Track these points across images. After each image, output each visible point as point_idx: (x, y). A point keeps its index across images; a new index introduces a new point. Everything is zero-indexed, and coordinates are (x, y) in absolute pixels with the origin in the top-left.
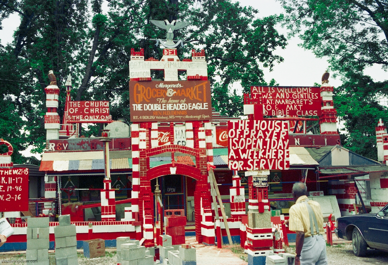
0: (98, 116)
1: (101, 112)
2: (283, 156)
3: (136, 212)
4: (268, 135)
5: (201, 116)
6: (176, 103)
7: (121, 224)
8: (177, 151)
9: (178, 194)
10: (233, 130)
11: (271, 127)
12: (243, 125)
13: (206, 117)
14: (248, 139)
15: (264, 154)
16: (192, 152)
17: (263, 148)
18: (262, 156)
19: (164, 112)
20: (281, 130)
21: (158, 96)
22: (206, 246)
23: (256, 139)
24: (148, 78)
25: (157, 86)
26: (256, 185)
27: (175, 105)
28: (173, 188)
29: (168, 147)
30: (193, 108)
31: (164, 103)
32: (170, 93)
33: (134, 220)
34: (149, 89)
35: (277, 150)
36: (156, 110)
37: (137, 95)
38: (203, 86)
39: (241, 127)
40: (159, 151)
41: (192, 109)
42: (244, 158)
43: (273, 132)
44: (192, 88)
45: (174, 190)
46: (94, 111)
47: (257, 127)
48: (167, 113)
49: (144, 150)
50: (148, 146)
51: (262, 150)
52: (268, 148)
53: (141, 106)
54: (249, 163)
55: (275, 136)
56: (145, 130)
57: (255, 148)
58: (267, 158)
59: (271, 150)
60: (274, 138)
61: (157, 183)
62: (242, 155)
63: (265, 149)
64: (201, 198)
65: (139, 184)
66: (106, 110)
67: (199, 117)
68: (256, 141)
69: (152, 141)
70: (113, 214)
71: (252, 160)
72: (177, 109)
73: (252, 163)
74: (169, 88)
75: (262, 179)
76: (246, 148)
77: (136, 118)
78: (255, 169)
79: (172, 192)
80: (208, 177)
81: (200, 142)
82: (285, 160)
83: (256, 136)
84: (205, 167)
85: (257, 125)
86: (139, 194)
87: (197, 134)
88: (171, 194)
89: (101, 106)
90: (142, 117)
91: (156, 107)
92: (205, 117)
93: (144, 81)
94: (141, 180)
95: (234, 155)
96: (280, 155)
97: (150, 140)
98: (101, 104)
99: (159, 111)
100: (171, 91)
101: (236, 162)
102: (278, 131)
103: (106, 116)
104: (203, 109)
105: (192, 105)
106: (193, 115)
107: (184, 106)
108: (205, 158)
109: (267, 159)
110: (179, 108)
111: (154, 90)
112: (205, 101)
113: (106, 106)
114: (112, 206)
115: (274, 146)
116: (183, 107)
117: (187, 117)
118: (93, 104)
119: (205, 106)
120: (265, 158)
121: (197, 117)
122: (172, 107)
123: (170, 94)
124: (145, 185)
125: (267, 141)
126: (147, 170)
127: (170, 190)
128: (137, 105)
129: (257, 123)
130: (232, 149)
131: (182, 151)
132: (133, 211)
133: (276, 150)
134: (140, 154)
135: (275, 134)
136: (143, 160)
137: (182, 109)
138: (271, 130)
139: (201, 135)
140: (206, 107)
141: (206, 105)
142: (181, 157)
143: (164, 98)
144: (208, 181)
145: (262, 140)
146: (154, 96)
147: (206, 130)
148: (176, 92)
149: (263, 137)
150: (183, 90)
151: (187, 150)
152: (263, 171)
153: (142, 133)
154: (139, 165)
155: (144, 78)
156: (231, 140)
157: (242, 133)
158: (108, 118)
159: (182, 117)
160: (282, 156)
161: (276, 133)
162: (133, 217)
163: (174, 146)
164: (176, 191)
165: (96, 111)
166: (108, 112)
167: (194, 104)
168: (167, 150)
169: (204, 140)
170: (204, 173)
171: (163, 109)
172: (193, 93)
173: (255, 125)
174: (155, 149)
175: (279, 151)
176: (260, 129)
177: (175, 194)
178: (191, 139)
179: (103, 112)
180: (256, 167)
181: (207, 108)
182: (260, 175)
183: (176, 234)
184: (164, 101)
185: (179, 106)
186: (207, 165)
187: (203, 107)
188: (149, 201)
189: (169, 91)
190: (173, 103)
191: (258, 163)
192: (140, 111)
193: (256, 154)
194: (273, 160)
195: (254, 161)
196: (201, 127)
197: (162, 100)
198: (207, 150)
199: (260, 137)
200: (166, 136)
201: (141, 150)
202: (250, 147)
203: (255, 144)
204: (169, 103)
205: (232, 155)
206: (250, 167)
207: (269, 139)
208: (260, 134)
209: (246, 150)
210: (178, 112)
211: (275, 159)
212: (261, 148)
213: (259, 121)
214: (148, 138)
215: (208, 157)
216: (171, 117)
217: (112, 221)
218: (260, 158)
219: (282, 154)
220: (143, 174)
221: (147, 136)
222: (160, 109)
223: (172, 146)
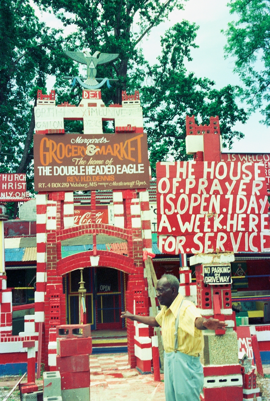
0: (12, 193)
1: (16, 188)
2: (258, 226)
3: (41, 323)
4: (230, 188)
5: (134, 182)
6: (100, 165)
7: (19, 340)
8: (100, 233)
9: (114, 293)
10: (166, 179)
11: (235, 174)
12: (184, 170)
13: (142, 183)
14: (193, 196)
15: (224, 222)
16: (122, 233)
17: (221, 212)
18: (220, 227)
19: (82, 177)
20: (253, 179)
21: (73, 155)
22: (140, 374)
23: (208, 196)
24: (60, 130)
25: (73, 141)
26: (209, 280)
27: (98, 167)
28: (108, 285)
29: (87, 228)
30: (123, 171)
31: (82, 165)
32: (91, 150)
33: (37, 334)
34: (61, 146)
35: (248, 216)
36: (72, 174)
37: (45, 153)
38: (137, 140)
39: (181, 174)
40: (74, 232)
41: (122, 173)
42: (187, 230)
43: (238, 182)
44: (121, 144)
45: (109, 288)
46: (7, 186)
47: (209, 173)
48: (86, 179)
49: (53, 231)
50: (58, 226)
51: (219, 215)
52: (230, 212)
53: (50, 169)
54: (196, 240)
55: (243, 190)
56: (55, 202)
57: (207, 212)
58: (228, 230)
59: (235, 215)
60: (241, 194)
61: (82, 278)
62: (184, 225)
63: (226, 214)
64: (134, 301)
65: (46, 281)
66: (22, 185)
67: (131, 184)
68: (208, 200)
69: (64, 218)
70: (8, 325)
71: (201, 235)
72: (101, 173)
73: (202, 239)
74: (90, 144)
75: (220, 271)
76: (191, 212)
77: (42, 185)
78: (207, 250)
79: (106, 290)
80: (145, 270)
81: (133, 219)
82: (262, 234)
83: (208, 190)
84: (140, 255)
85: (209, 170)
86: (45, 296)
87: (130, 208)
88: (105, 294)
89: (15, 180)
90: (51, 185)
91: (71, 171)
92: (140, 183)
93: (54, 134)
94: (48, 275)
95: (168, 225)
96: (252, 225)
97: (62, 218)
98: (15, 178)
99: (75, 175)
100: (92, 148)
101: (171, 239)
102: (248, 182)
103: (22, 193)
104: (137, 172)
105: (121, 167)
106: (123, 182)
107: (111, 169)
108: (140, 242)
109: (229, 232)
110: (103, 172)
111: (69, 147)
112: (140, 161)
113: (21, 180)
114: (6, 313)
115: (241, 208)
116: (109, 170)
117: (115, 184)
118: (6, 177)
119: (139, 168)
120: (225, 231)
121: (128, 184)
122: (94, 170)
123: (90, 152)
124: (54, 283)
125: (229, 199)
126: (58, 261)
127: (103, 289)
128: (44, 168)
129: (209, 166)
130: (165, 213)
131: (107, 232)
132: (36, 321)
133: (244, 216)
134: (48, 238)
135: (242, 186)
136: (51, 246)
137: (107, 173)
138: (234, 179)
139: (135, 209)
140: (141, 170)
141: (141, 167)
142: (116, 244)
143: (82, 158)
144: (145, 276)
145: (219, 196)
146: (68, 155)
147: (142, 203)
148: (99, 149)
149: (221, 193)
150: (109, 147)
151: (115, 232)
152: (222, 255)
153: (51, 207)
154: (46, 253)
155: (54, 130)
156: (162, 197)
157: (182, 184)
158: (24, 196)
159: (107, 184)
160: (256, 226)
161: (244, 184)
162: (37, 330)
163: (96, 225)
164: (111, 289)
165: (9, 186)
166: (24, 188)
167: (124, 166)
168: (87, 232)
169: (139, 216)
170: (138, 264)
171: (81, 174)
172: (123, 151)
173: (206, 170)
174: (70, 230)
175: (252, 216)
176: (215, 177)
177: (110, 293)
178: (121, 215)
179: (18, 188)
180: (209, 247)
181: (143, 172)
182: (216, 263)
183: (74, 368)
184: (82, 162)
185: (103, 168)
186: (143, 252)
187: (137, 170)
188: (58, 307)
189: (89, 148)
190: (96, 165)
191: (213, 240)
192: (48, 176)
193: (209, 223)
194: (241, 234)
195: (204, 235)
196: (135, 198)
197: (79, 161)
198: (143, 231)
199: (216, 193)
200: (99, 218)
201: (49, 231)
202: (197, 210)
203: (206, 204)
204: (90, 165)
205: (165, 225)
206: (197, 248)
207: (232, 196)
208: (216, 186)
209: (191, 215)
210: (102, 177)
211: (244, 233)
212: (218, 211)
213: (213, 163)
214: (60, 215)
215: (144, 240)
216: (92, 184)
217: (6, 337)
218: (215, 230)
219: (256, 222)
220: (52, 266)
221: (57, 212)
222: (76, 173)
223: (93, 225)
